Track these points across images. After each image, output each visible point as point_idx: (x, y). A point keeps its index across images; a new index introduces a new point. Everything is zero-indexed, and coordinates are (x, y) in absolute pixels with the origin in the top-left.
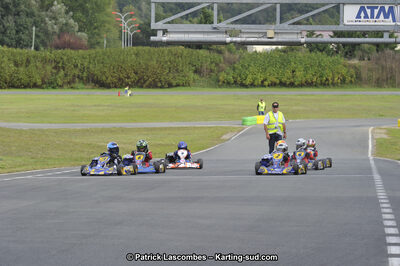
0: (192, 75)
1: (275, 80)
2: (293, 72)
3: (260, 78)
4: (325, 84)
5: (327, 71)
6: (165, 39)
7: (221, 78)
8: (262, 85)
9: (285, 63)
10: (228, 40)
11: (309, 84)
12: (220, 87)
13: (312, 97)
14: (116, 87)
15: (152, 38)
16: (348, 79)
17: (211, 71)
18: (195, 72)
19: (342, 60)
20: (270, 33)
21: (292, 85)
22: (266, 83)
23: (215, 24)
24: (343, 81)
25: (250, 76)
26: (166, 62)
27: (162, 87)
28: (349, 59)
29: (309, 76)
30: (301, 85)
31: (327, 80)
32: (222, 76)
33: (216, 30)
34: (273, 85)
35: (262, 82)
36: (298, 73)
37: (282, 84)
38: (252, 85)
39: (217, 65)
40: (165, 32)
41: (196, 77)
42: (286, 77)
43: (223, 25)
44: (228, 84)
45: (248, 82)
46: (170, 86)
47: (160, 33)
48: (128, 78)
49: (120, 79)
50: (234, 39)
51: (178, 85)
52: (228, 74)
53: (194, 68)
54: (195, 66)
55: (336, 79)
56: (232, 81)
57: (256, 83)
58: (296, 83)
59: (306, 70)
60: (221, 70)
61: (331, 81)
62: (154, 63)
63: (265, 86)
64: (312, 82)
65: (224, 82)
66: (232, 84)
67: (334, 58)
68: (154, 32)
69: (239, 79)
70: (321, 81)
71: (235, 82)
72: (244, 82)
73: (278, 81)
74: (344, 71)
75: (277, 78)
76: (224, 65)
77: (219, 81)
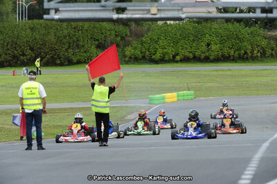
0: (93, 49)
1: (187, 54)
2: (208, 45)
3: (170, 51)
4: (243, 58)
5: (245, 44)
6: (56, 17)
7: (127, 53)
8: (173, 60)
10: (115, 17)
13: (230, 73)
15: (45, 16)
16: (269, 52)
18: (98, 47)
19: (261, 31)
20: (154, 10)
21: (207, 60)
22: (178, 58)
23: (103, 3)
24: (263, 54)
25: (160, 51)
26: (65, 37)
27: (61, 65)
28: (270, 30)
29: (226, 50)
30: (218, 60)
31: (246, 53)
32: (129, 51)
34: (186, 60)
35: (174, 57)
36: (213, 47)
37: (196, 59)
38: (162, 61)
39: (123, 38)
40: (57, 11)
42: (201, 50)
43: (110, 3)
44: (136, 60)
45: (157, 56)
46: (70, 63)
47: (52, 12)
48: (24, 55)
49: (14, 57)
50: (121, 16)
51: (79, 62)
52: (135, 48)
53: (97, 43)
54: (98, 40)
55: (255, 52)
56: (141, 56)
57: (167, 58)
58: (211, 58)
59: (222, 42)
60: (128, 44)
61: (250, 54)
62: (52, 38)
63: (177, 62)
64: (230, 56)
65: (131, 58)
66: (140, 59)
67: (253, 29)
68: (47, 11)
69: (147, 53)
70: (239, 54)
71: (144, 57)
72: (153, 57)
73: (191, 56)
74: (264, 43)
75: (190, 52)
76: (131, 39)
77: (125, 56)
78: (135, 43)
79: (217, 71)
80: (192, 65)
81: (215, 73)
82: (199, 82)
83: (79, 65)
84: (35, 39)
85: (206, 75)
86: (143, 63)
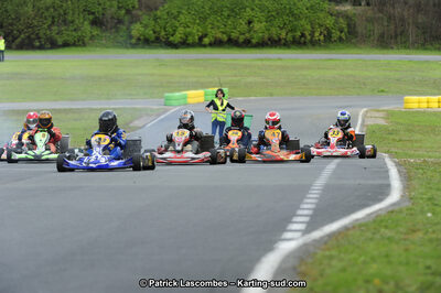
0: (87, 27)
1: (219, 35)
2: (250, 22)
3: (196, 31)
4: (299, 42)
5: (303, 22)
7: (134, 33)
8: (200, 44)
9: (236, 9)
11: (274, 43)
12: (134, 46)
13: (279, 63)
16: (336, 34)
17: (120, 21)
18: (95, 23)
19: (326, 5)
21: (247, 44)
22: (206, 41)
24: (328, 38)
25: (181, 30)
26: (47, 9)
27: (41, 48)
28: (338, 4)
30: (262, 44)
31: (303, 35)
32: (137, 29)
34: (217, 43)
35: (201, 39)
36: (257, 26)
37: (232, 43)
39: (128, 12)
41: (95, 30)
42: (239, 29)
44: (146, 42)
45: (177, 38)
46: (53, 45)
51: (66, 45)
52: (146, 26)
53: (91, 17)
54: (93, 13)
55: (317, 34)
56: (153, 37)
57: (190, 40)
58: (254, 41)
60: (135, 19)
61: (309, 37)
62: (29, 9)
63: (205, 46)
64: (280, 40)
65: (139, 39)
66: (153, 42)
69: (163, 33)
70: (294, 37)
71: (157, 39)
72: (171, 39)
73: (225, 38)
74: (329, 21)
75: (223, 33)
76: (140, 13)
77: (131, 37)
78: (145, 19)
79: (262, 60)
80: (227, 51)
81: (259, 63)
82: (236, 76)
83: (66, 49)
84: (6, 11)
85: (246, 66)
86: (156, 47)
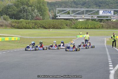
0: (65, 26)
3: (81, 26)
4: (95, 28)
5: (96, 25)
6: (59, 18)
7: (72, 27)
8: (81, 28)
9: (86, 23)
10: (74, 18)
11: (92, 28)
12: (72, 29)
13: (92, 31)
14: (48, 29)
15: (57, 18)
18: (66, 25)
19: (99, 23)
20: (83, 17)
21: (88, 28)
22: (82, 28)
23: (71, 15)
24: (99, 28)
26: (60, 23)
27: (59, 29)
28: (101, 23)
29: (92, 26)
30: (90, 28)
33: (71, 16)
34: (84, 28)
36: (89, 26)
37: (86, 28)
38: (79, 28)
39: (71, 24)
40: (59, 16)
41: (66, 26)
42: (87, 26)
43: (73, 15)
45: (78, 28)
46: (60, 28)
47: (58, 16)
48: (51, 27)
49: (49, 27)
50: (75, 18)
51: (62, 28)
59: (91, 25)
62: (57, 23)
67: (97, 22)
68: (57, 16)
71: (75, 28)
74: (99, 25)
84: (54, 23)
